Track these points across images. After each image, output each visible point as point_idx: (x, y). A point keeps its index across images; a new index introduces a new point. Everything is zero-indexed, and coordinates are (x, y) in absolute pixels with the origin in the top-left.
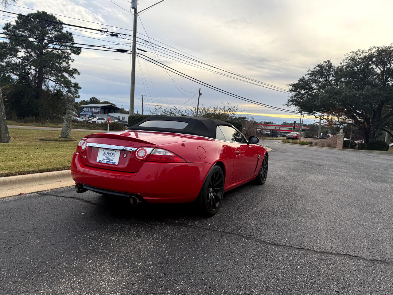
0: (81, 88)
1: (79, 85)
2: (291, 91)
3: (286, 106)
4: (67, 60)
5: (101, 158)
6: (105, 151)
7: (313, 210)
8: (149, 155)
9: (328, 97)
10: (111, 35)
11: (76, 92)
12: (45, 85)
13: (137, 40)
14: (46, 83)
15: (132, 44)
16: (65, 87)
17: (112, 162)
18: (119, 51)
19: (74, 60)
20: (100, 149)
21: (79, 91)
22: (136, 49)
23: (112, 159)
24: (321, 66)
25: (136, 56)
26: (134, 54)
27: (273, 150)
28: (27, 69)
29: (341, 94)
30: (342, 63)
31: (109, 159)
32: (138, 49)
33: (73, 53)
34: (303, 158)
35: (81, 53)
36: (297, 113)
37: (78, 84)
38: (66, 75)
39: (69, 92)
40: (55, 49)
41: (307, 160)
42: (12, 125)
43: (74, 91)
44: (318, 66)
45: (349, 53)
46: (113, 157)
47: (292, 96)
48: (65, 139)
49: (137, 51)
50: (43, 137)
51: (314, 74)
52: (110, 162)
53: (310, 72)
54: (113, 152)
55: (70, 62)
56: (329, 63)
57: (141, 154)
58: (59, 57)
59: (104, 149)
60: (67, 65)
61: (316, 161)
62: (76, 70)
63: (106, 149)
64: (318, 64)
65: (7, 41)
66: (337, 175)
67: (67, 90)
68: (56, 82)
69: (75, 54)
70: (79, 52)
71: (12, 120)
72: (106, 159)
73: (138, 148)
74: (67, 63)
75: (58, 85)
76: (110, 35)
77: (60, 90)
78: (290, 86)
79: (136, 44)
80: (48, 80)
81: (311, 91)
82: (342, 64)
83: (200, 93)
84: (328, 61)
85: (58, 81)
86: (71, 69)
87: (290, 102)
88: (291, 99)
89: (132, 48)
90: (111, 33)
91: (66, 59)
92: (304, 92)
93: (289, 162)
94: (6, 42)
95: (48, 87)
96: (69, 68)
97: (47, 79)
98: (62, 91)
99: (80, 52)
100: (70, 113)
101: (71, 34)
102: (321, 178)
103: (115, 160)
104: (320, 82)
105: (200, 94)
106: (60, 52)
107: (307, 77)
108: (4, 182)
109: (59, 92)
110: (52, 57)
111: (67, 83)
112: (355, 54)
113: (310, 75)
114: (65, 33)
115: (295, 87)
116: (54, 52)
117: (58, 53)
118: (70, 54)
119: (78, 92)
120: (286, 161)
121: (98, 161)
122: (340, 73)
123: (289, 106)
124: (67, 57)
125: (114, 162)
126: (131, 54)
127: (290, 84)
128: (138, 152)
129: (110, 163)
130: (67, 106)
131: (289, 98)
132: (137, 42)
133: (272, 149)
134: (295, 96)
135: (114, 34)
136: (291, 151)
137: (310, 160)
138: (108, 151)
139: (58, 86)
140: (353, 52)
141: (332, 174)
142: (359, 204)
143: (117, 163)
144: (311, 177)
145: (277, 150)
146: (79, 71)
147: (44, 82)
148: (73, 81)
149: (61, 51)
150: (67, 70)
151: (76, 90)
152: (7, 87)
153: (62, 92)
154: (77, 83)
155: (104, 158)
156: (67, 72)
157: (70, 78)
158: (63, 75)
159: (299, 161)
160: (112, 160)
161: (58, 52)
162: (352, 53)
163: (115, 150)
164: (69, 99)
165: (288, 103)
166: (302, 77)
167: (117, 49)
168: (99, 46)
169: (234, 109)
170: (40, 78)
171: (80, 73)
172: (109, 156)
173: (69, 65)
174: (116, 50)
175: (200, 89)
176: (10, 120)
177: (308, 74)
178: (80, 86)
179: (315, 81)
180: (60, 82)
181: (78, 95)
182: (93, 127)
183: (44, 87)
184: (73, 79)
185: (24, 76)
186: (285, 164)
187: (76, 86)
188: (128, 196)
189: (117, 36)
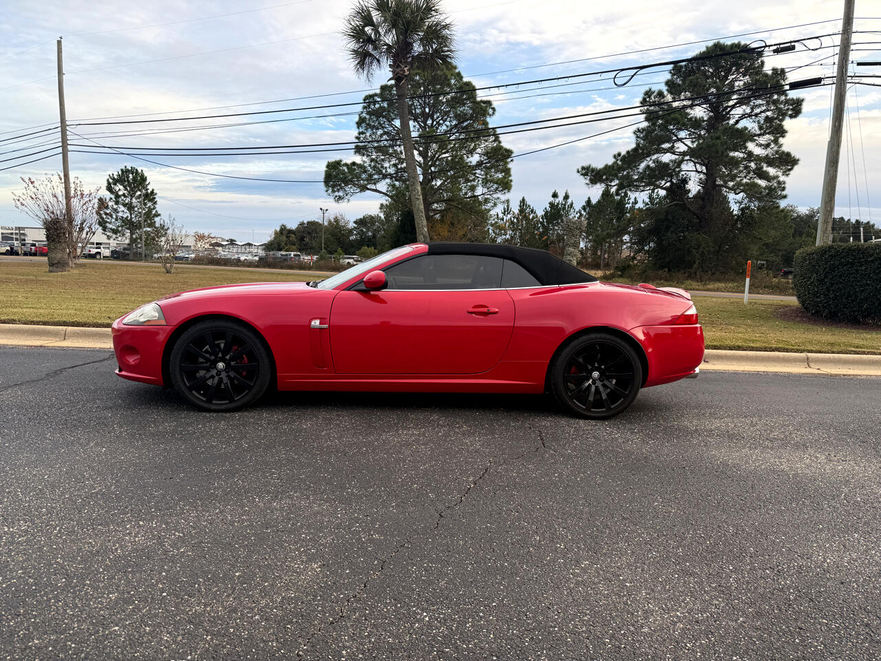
10: (775, 51)
13: (852, 42)
15: (838, 55)
19: (787, 132)
22: (850, 65)
26: (842, 81)
35: (802, 111)
55: (781, 140)
62: (789, 155)
68: (737, 191)
69: (792, 116)
70: (799, 110)
75: (740, 195)
76: (772, 53)
79: (851, 52)
80: (725, 189)
89: (836, 67)
90: (775, 47)
96: (781, 153)
101: (783, 71)
114: (770, 74)
126: (832, 83)
132: (852, 47)
135: (783, 48)
167: (790, 84)
174: (787, 87)
189: (793, 48)
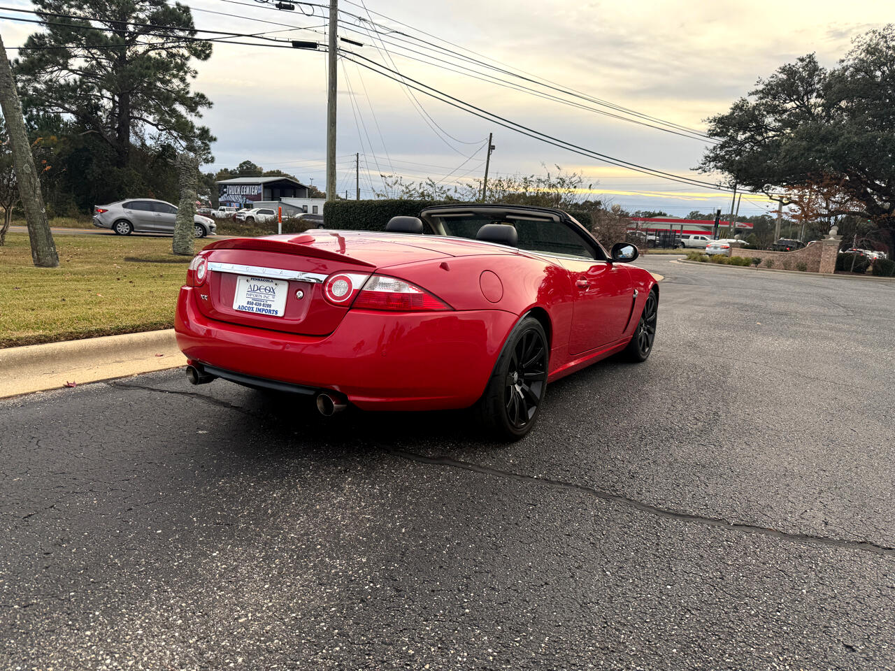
0: (215, 140)
1: (212, 133)
2: (712, 134)
3: (700, 171)
4: (181, 73)
5: (242, 299)
6: (253, 283)
7: (770, 426)
8: (359, 293)
9: (804, 149)
10: (277, 6)
11: (204, 150)
12: (136, 133)
13: (339, 18)
14: (137, 129)
15: (328, 27)
16: (181, 138)
17: (270, 311)
18: (297, 45)
19: (196, 73)
20: (239, 278)
21: (212, 145)
22: (338, 39)
23: (269, 303)
24: (790, 71)
25: (338, 57)
26: (333, 51)
27: (667, 280)
28: (92, 97)
29: (836, 139)
30: (843, 61)
31: (262, 303)
32: (342, 39)
33: (194, 55)
34: (740, 296)
35: (212, 55)
36: (726, 189)
37: (208, 130)
38: (180, 108)
39: (190, 148)
40: (153, 47)
41: (749, 302)
42: (69, 227)
43: (200, 147)
44: (783, 70)
45: (863, 35)
46: (270, 298)
47: (715, 148)
48: (182, 257)
49: (340, 44)
50: (132, 255)
51: (770, 91)
52: (263, 310)
53: (761, 87)
54: (271, 285)
55: (188, 78)
56: (810, 62)
57: (339, 290)
58: (162, 66)
59: (249, 278)
60: (182, 86)
61: (770, 303)
62: (202, 96)
63: (254, 277)
64: (782, 65)
65: (44, 30)
66: (826, 338)
67: (184, 144)
68: (160, 127)
69: (198, 57)
70: (207, 52)
71: (68, 216)
72: (255, 302)
73: (330, 275)
74: (183, 80)
75: (164, 132)
76: (275, 7)
77: (169, 145)
78: (711, 122)
79: (338, 27)
80: (141, 122)
81: (761, 134)
82: (845, 64)
83: (492, 144)
84: (809, 58)
85: (163, 123)
86: (191, 95)
87: (710, 162)
88: (711, 155)
89: (327, 37)
90: (278, 2)
91: (179, 71)
92: (743, 137)
93: (705, 306)
94: (40, 35)
95: (142, 139)
96: (188, 93)
97: (140, 119)
98: (173, 148)
99: (210, 53)
100: (189, 198)
101: (187, 9)
102: (786, 344)
103: (277, 304)
104: (785, 111)
105: (491, 148)
106: (164, 53)
107: (753, 101)
108: (32, 357)
109: (167, 150)
110: (148, 68)
111: (184, 129)
112: (878, 37)
113: (761, 95)
114: (173, 8)
115: (723, 125)
116: (152, 54)
117: (161, 56)
118: (187, 59)
119: (209, 149)
120: (699, 305)
121: (235, 307)
122: (837, 87)
123: (705, 172)
124: (181, 67)
125: (274, 311)
126: (326, 51)
127: (711, 118)
128: (331, 285)
129: (264, 313)
130: (182, 179)
131: (707, 153)
132: (339, 23)
133: (663, 277)
134: (722, 147)
135: (284, 5)
136: (710, 282)
137: (756, 302)
138: (259, 284)
139: (165, 136)
140: (874, 32)
141: (813, 335)
142: (887, 412)
143: (281, 314)
144: (761, 342)
145: (676, 278)
146: (210, 100)
147: (133, 127)
148: (198, 123)
149: (166, 53)
150: (182, 98)
151: (207, 145)
152: (53, 140)
153: (174, 150)
154: (206, 128)
155: (250, 300)
156: (182, 103)
157: (191, 117)
158: (174, 109)
159: (729, 303)
160: (270, 306)
161: (159, 54)
162: (871, 35)
163: (275, 281)
164: (185, 164)
165: (705, 164)
166: (740, 99)
167: (293, 42)
168: (251, 36)
169: (573, 180)
170: (123, 119)
171: (212, 104)
172: (263, 295)
173: (188, 85)
174: (291, 45)
175: (491, 134)
176: (63, 216)
177: (756, 92)
178: (214, 136)
179: (773, 110)
180: (169, 127)
181: (210, 156)
182: (247, 229)
183: (132, 139)
184: (196, 117)
185: (88, 114)
186: (697, 311)
187: (204, 133)
188: (312, 393)
189: (292, 8)
